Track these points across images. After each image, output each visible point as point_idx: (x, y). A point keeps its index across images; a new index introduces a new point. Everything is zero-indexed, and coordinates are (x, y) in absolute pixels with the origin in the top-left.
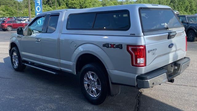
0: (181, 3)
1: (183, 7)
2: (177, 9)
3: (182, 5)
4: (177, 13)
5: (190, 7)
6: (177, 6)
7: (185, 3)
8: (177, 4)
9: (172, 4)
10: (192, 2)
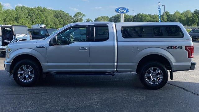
0: (38, 17)
1: (40, 22)
2: (35, 23)
3: (39, 19)
4: (44, 26)
5: (46, 22)
6: (34, 19)
7: (41, 17)
8: (34, 17)
9: (29, 17)
10: (48, 17)
